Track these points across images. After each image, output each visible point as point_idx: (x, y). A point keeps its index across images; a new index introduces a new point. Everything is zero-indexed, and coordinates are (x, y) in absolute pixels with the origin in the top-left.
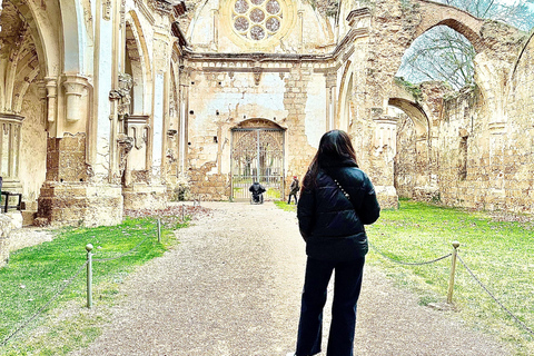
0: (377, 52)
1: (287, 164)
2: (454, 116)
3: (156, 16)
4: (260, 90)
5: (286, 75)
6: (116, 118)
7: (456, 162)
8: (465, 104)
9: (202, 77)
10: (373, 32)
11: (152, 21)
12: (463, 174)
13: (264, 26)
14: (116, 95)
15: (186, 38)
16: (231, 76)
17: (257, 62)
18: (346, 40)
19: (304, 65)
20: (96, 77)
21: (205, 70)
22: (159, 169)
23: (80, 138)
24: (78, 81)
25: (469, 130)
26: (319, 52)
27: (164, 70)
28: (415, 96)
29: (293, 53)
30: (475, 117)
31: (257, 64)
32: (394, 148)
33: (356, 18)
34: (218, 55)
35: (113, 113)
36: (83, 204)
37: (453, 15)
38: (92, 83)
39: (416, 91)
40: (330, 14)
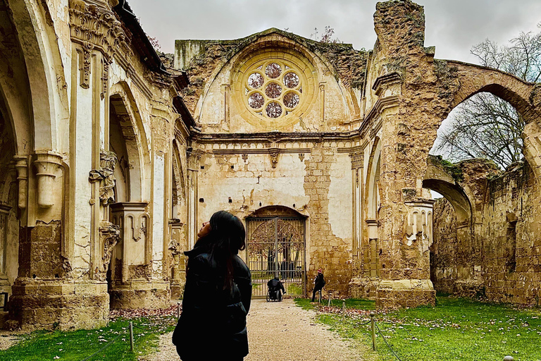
0: (409, 125)
1: (308, 257)
2: (500, 200)
3: (153, 89)
4: (277, 173)
5: (307, 156)
6: (97, 203)
7: (502, 251)
8: (512, 184)
9: (211, 161)
10: (403, 101)
11: (149, 96)
12: (512, 265)
13: (281, 102)
14: (97, 176)
15: (195, 116)
16: (245, 158)
17: (273, 142)
18: (374, 113)
19: (326, 144)
20: (72, 155)
21: (216, 152)
22: (160, 263)
23: (54, 226)
24: (50, 159)
25: (518, 213)
26: (343, 129)
27: (165, 151)
28: (454, 176)
29: (313, 131)
30: (525, 198)
31: (274, 145)
32: (430, 235)
33: (383, 86)
34: (230, 136)
35: (93, 197)
36: (59, 304)
37: (497, 79)
38: (67, 162)
39: (457, 171)
40: (355, 85)
